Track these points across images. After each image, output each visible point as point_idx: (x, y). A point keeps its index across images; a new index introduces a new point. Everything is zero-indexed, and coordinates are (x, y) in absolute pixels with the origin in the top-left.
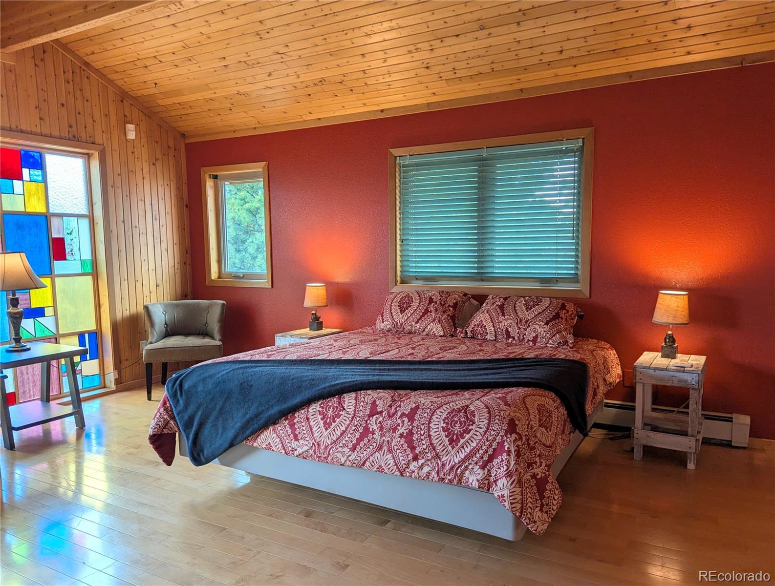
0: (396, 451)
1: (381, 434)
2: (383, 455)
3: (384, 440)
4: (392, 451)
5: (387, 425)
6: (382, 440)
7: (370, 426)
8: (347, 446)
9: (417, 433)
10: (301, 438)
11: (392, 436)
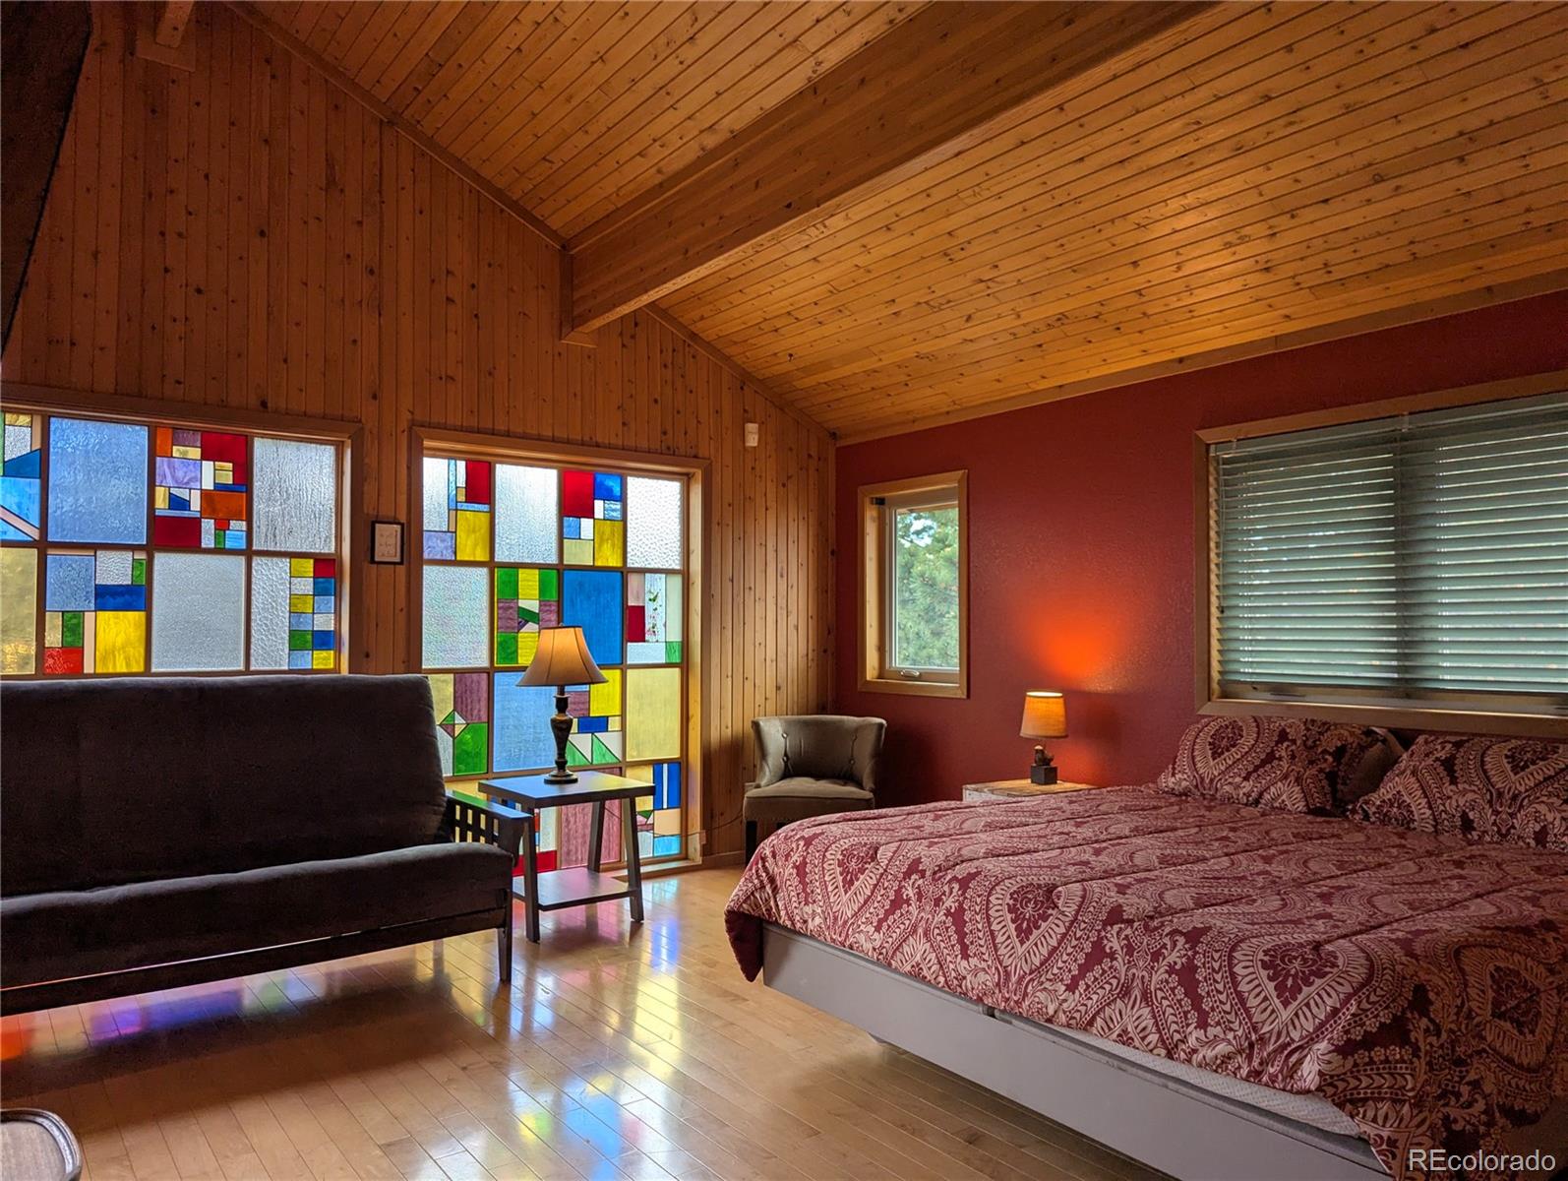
0: (1161, 1003)
1: (1129, 962)
2: (1132, 1008)
3: (1134, 974)
4: (1152, 1001)
5: (1141, 943)
6: (1130, 974)
7: (1105, 942)
8: (1062, 980)
9: (1204, 967)
10: (975, 954)
11: (1152, 968)
